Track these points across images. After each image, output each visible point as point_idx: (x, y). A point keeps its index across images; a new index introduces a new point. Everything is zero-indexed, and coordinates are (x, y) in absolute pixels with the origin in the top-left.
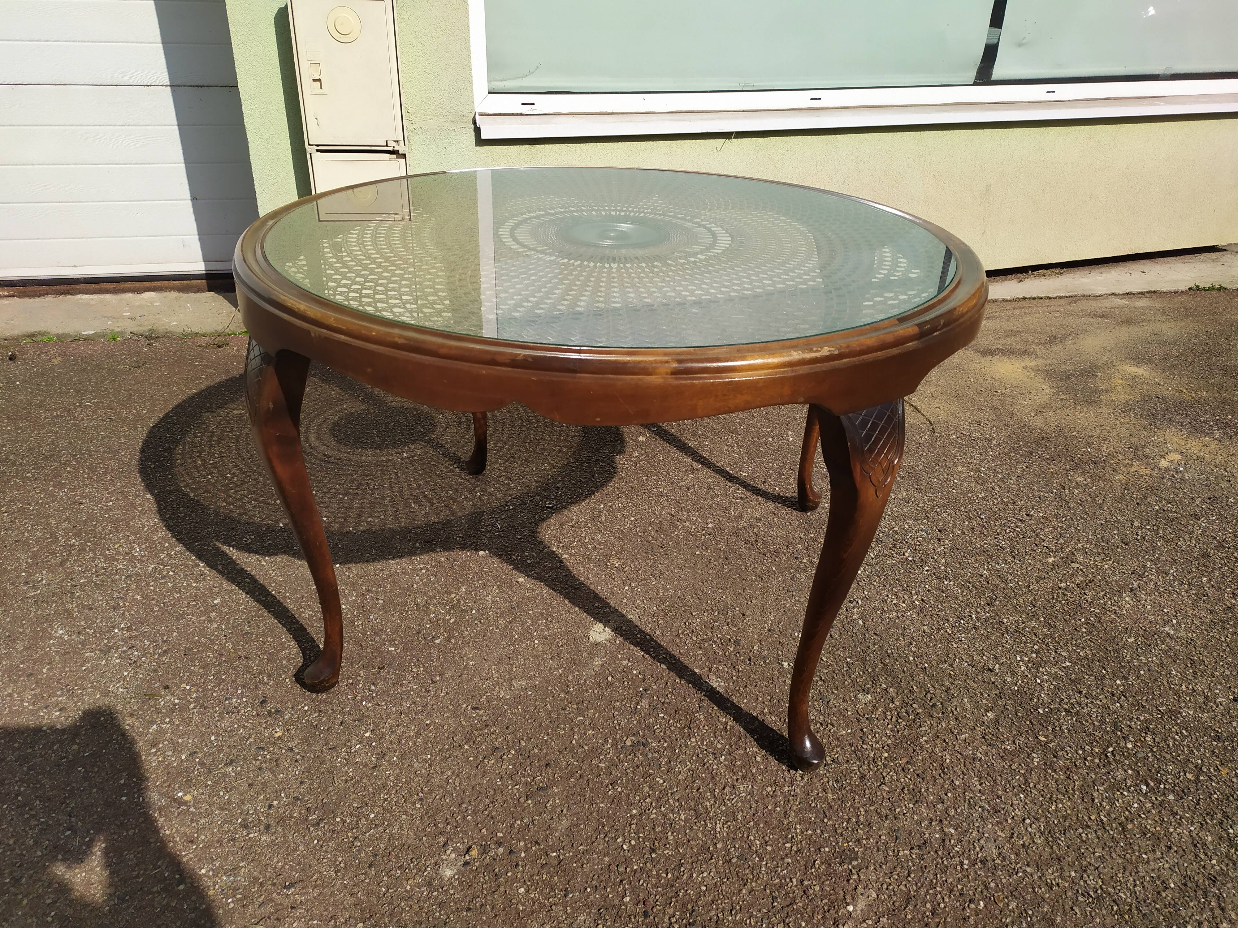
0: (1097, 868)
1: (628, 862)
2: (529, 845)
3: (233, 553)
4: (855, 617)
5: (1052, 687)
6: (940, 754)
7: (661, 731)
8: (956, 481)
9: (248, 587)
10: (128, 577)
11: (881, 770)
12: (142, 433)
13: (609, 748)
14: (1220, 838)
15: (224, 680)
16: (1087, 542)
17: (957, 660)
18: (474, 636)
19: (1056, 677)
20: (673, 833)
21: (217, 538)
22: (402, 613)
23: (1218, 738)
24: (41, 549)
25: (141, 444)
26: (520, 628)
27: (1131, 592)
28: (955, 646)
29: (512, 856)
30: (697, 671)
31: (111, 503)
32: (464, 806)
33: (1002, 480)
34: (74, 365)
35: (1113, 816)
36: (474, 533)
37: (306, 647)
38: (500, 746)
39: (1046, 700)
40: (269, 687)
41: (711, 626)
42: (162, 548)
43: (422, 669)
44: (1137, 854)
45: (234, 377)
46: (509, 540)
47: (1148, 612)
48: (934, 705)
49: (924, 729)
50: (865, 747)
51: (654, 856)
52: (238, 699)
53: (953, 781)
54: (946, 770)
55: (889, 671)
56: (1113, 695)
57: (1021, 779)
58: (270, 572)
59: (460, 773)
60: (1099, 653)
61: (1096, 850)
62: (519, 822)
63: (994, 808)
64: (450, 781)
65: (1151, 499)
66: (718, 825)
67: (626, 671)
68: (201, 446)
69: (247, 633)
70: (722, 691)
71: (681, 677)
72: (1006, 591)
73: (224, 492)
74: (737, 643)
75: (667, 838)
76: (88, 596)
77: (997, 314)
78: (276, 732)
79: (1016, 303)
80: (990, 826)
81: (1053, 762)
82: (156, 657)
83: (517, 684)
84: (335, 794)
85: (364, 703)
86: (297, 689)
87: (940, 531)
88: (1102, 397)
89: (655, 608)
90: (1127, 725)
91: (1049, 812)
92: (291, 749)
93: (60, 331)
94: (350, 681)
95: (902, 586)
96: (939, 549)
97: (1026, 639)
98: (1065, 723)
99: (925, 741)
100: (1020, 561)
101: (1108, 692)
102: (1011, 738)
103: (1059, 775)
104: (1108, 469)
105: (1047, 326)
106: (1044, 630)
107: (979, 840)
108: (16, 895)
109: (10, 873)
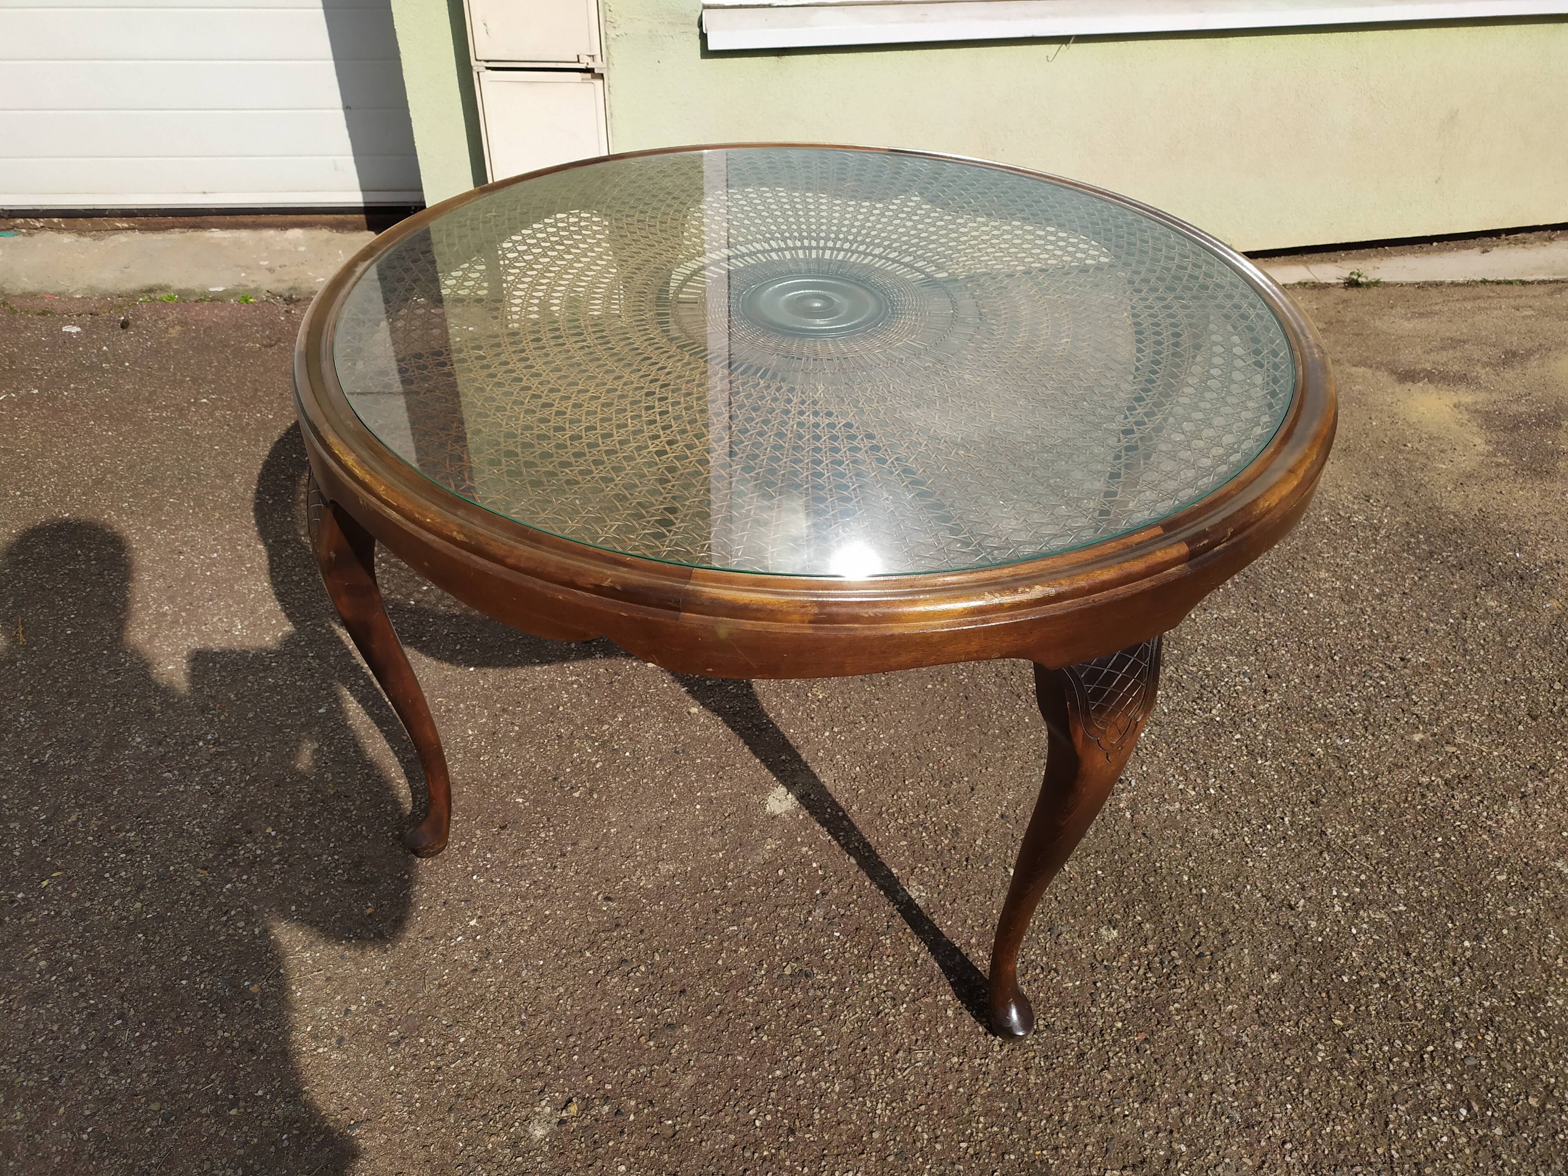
1: (757, 1145)
2: (641, 1106)
4: (1122, 805)
5: (1370, 942)
6: (1191, 1032)
7: (832, 958)
8: (1311, 595)
9: (361, 691)
11: (1107, 1048)
12: (263, 450)
13: (762, 977)
16: (1477, 711)
18: (623, 791)
19: (1378, 926)
20: (821, 1109)
21: (333, 615)
22: (539, 748)
25: (260, 467)
26: (681, 784)
27: (1521, 798)
28: (1251, 864)
29: (619, 1118)
30: (894, 871)
31: (215, 555)
32: (572, 1039)
33: (1379, 597)
34: (194, 338)
35: (1409, 1152)
38: (629, 958)
39: (1358, 961)
41: (926, 803)
43: (551, 834)
47: (1539, 833)
48: (1201, 955)
49: (1179, 991)
50: (1094, 1010)
51: (791, 1140)
53: (1200, 1074)
54: (1195, 1056)
55: (1151, 895)
56: (1454, 964)
57: (1294, 1081)
59: (575, 992)
60: (1450, 895)
62: (634, 1071)
63: (1246, 1121)
64: (561, 1001)
66: (879, 1106)
67: (805, 862)
70: (922, 905)
71: (873, 879)
72: (1342, 783)
74: (956, 832)
75: (812, 1116)
77: (1437, 308)
79: (1470, 289)
80: (1234, 1148)
81: (1344, 1060)
84: (423, 1003)
85: (475, 877)
87: (1269, 677)
89: (858, 769)
90: (1462, 1013)
91: (1320, 1135)
93: (183, 286)
94: (463, 843)
95: (1197, 762)
96: (1262, 707)
97: (1353, 863)
98: (1375, 1001)
99: (1176, 1010)
100: (1373, 735)
101: (1449, 958)
102: (1295, 1018)
103: (1348, 1081)
104: (1539, 590)
105: (1507, 332)
106: (1382, 850)
107: (1215, 1166)
108: (54, 1099)
109: (50, 1070)
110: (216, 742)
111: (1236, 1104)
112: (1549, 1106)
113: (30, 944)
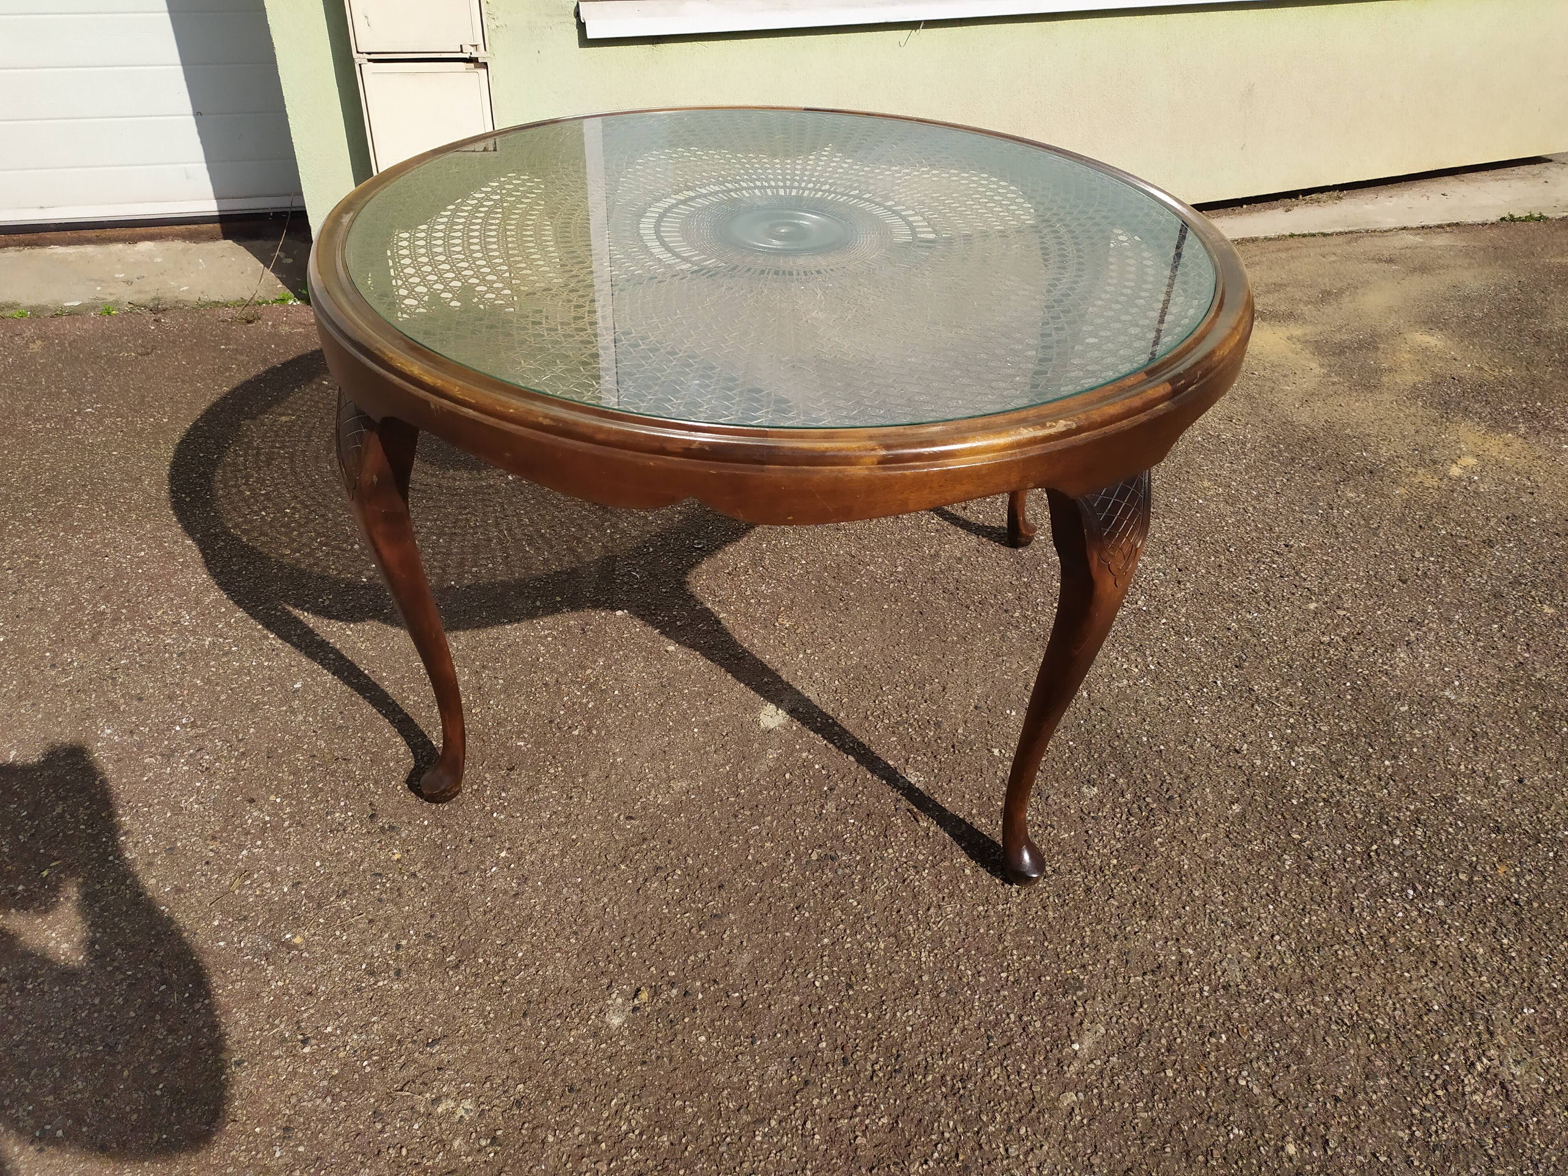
0: (1354, 991)
1: (821, 1000)
2: (706, 985)
3: (309, 619)
5: (1309, 771)
6: (1176, 859)
7: (852, 841)
8: (1201, 501)
9: (334, 664)
10: (181, 654)
11: (1109, 881)
12: (167, 452)
13: (792, 864)
14: (1493, 950)
15: (321, 790)
16: (1356, 580)
17: (1198, 740)
18: (620, 725)
19: (1313, 758)
20: (872, 965)
21: (286, 598)
22: (529, 696)
23: (1498, 830)
24: (64, 619)
25: (168, 468)
26: (675, 713)
27: (1407, 646)
28: (1196, 721)
29: (688, 999)
30: (891, 763)
31: (143, 553)
32: (627, 939)
33: (1257, 498)
34: (60, 351)
35: (1374, 928)
36: (607, 586)
37: (415, 744)
38: (663, 865)
39: (1302, 787)
40: (377, 797)
41: (906, 704)
42: (218, 614)
43: (560, 769)
44: (1398, 972)
45: (275, 368)
46: (652, 594)
47: (1426, 671)
48: (1171, 798)
49: (1159, 828)
50: (1090, 852)
51: (851, 993)
52: (342, 813)
53: (1191, 891)
54: (1184, 878)
55: (1118, 756)
56: (1380, 780)
57: (1270, 887)
58: (359, 644)
59: (619, 900)
60: (1365, 727)
61: (1354, 969)
62: (692, 958)
63: (1238, 923)
64: (608, 910)
65: (1437, 521)
66: (923, 954)
67: (807, 765)
68: (246, 469)
69: (341, 727)
70: (921, 787)
71: (873, 772)
72: (1258, 649)
73: (286, 534)
74: (938, 725)
75: (865, 971)
76: (135, 682)
78: (394, 854)
79: (1281, 242)
80: (1233, 945)
81: (1308, 865)
82: (233, 761)
83: (677, 785)
84: (473, 929)
85: (495, 815)
86: (411, 798)
87: (1180, 570)
88: (1385, 379)
89: (837, 682)
90: (1394, 817)
91: (1301, 926)
92: (414, 875)
93: (33, 302)
94: (475, 787)
95: (1134, 645)
96: (1179, 595)
97: (1280, 711)
98: (1323, 816)
99: (1160, 843)
100: (1275, 608)
101: (1375, 775)
102: (1260, 837)
103: (1314, 881)
104: (1387, 480)
105: (1319, 275)
106: (1302, 698)
107: (1220, 962)
108: (114, 1065)
109: (102, 1040)
110: (193, 725)
111: (1227, 910)
112: (1476, 879)
113: (45, 930)
